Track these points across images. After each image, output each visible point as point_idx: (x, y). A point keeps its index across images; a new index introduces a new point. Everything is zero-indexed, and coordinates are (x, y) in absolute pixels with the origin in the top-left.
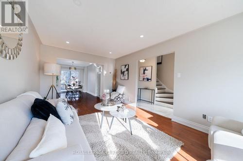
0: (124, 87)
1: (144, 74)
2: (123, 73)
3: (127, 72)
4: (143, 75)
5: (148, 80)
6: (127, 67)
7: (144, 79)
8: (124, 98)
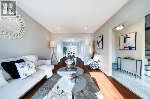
0: (100, 55)
1: (125, 42)
2: (98, 43)
3: (101, 42)
4: (124, 44)
5: (130, 48)
6: (101, 37)
7: (124, 48)
8: (99, 65)
